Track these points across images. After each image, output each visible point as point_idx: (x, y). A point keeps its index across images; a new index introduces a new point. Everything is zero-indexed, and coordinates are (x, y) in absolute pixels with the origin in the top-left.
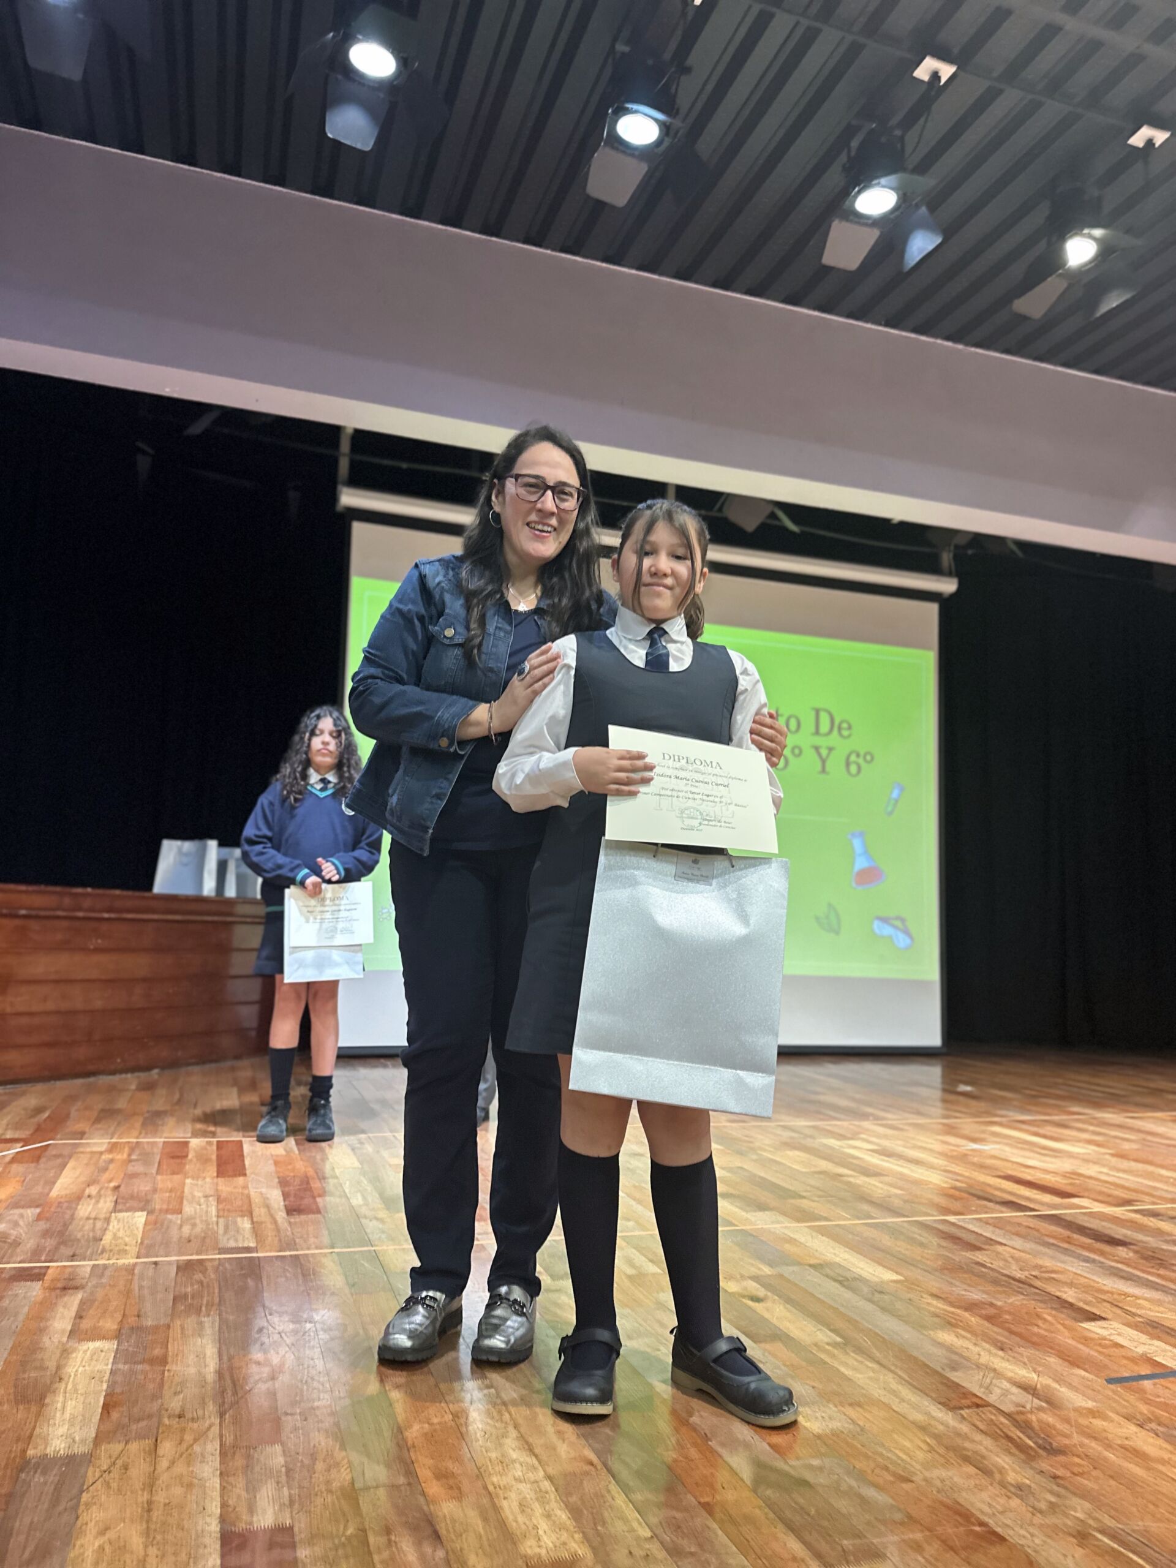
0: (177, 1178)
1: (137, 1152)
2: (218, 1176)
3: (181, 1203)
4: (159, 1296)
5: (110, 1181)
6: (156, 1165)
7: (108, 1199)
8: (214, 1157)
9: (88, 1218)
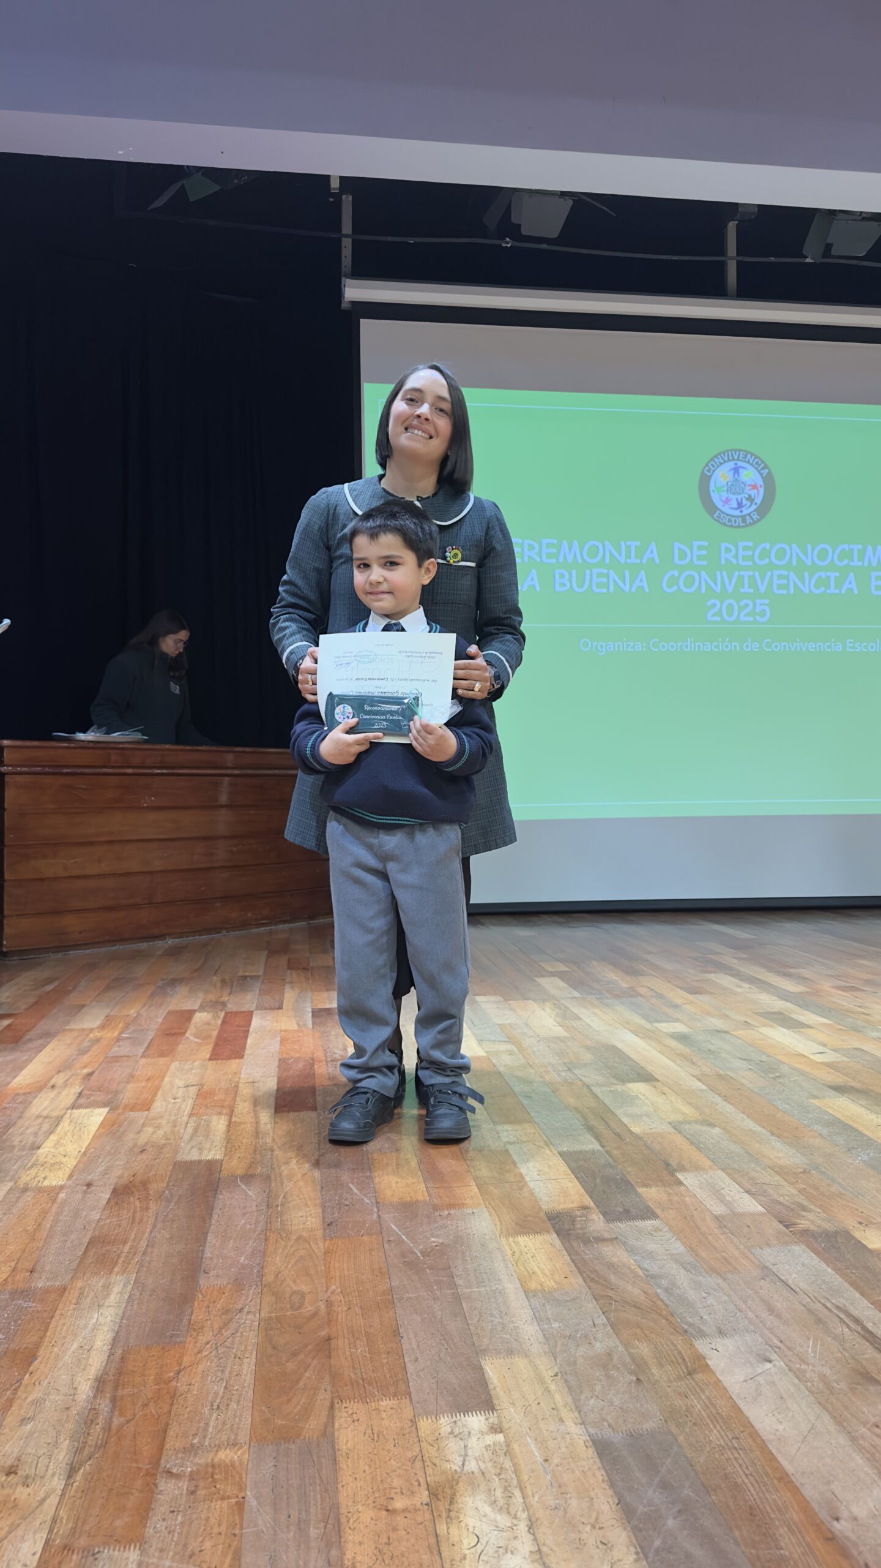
0: (162, 1060)
1: (132, 1028)
2: (210, 1059)
3: (155, 1095)
4: (73, 1237)
5: (85, 1067)
6: (146, 1045)
7: (73, 1091)
8: (215, 1033)
9: (38, 1117)
